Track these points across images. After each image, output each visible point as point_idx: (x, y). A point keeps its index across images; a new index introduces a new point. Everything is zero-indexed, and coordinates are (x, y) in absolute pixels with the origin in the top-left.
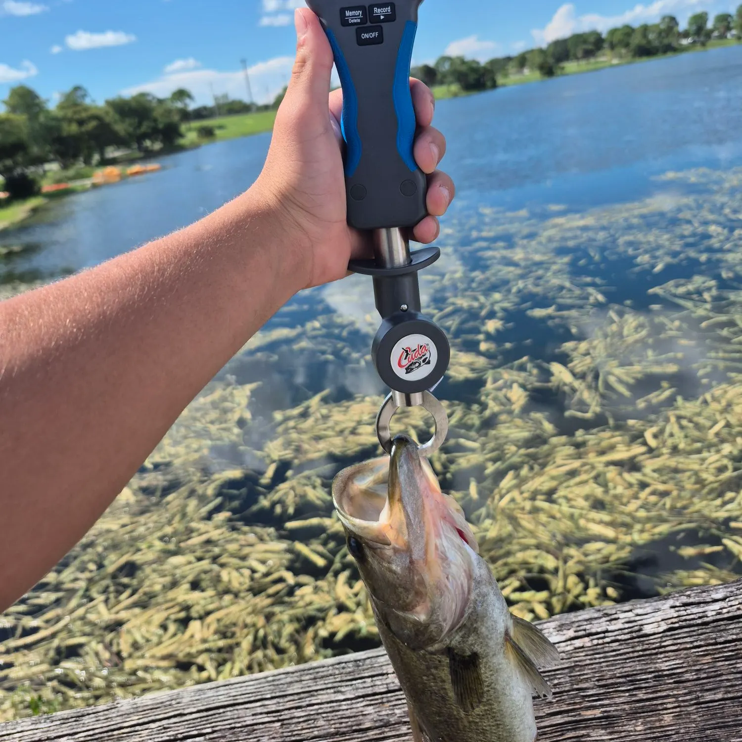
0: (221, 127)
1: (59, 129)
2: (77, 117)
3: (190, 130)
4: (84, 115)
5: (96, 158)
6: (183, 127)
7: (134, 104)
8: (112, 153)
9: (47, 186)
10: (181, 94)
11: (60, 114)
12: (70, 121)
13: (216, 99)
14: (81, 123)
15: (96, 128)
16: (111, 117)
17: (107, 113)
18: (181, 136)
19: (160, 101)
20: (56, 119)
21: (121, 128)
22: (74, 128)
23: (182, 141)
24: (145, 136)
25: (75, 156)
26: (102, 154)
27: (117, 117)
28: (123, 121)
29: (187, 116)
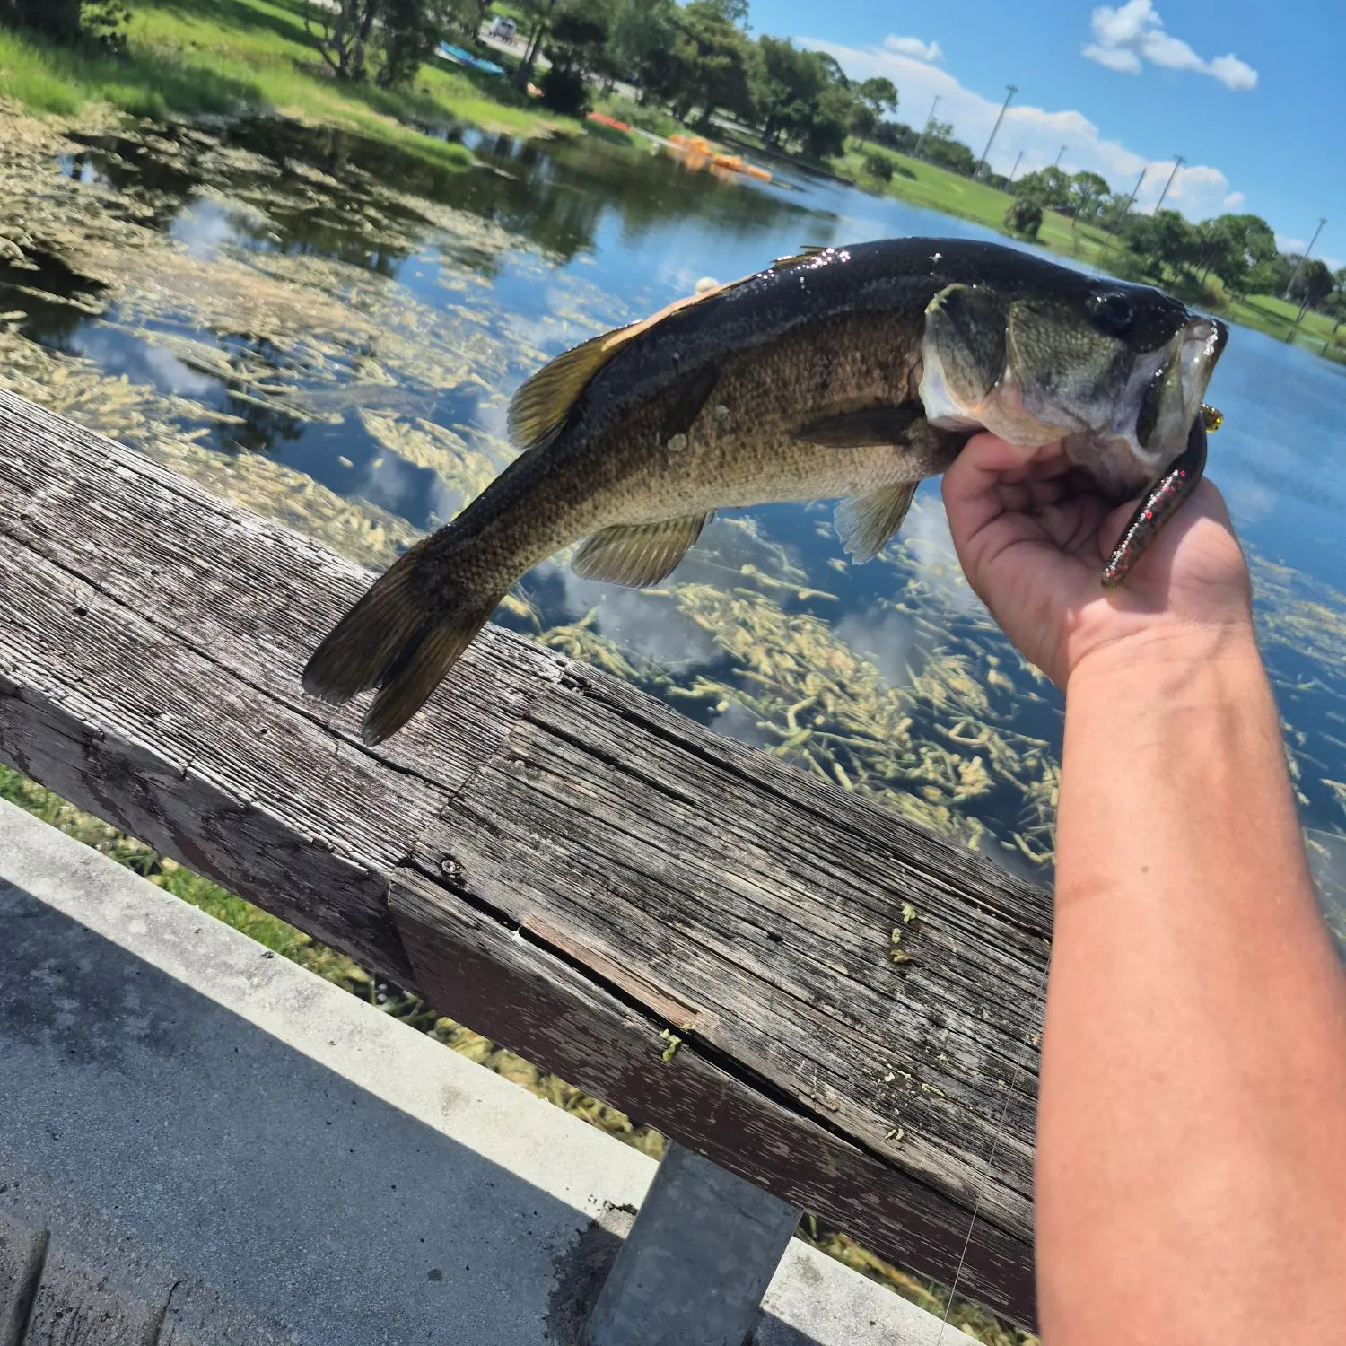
0: (908, 173)
1: (668, 39)
2: (706, 36)
3: (858, 150)
4: (718, 39)
5: (695, 112)
6: (850, 141)
7: (800, 65)
8: (723, 120)
9: (600, 113)
10: (883, 89)
11: (686, 21)
12: (691, 36)
13: (932, 125)
14: (706, 49)
15: (724, 69)
16: (755, 66)
17: (752, 56)
18: (840, 153)
19: (844, 82)
20: (675, 23)
21: (758, 90)
22: (690, 51)
23: (835, 162)
24: (785, 122)
25: (666, 95)
26: (709, 111)
27: (764, 69)
28: (767, 82)
29: (866, 125)
